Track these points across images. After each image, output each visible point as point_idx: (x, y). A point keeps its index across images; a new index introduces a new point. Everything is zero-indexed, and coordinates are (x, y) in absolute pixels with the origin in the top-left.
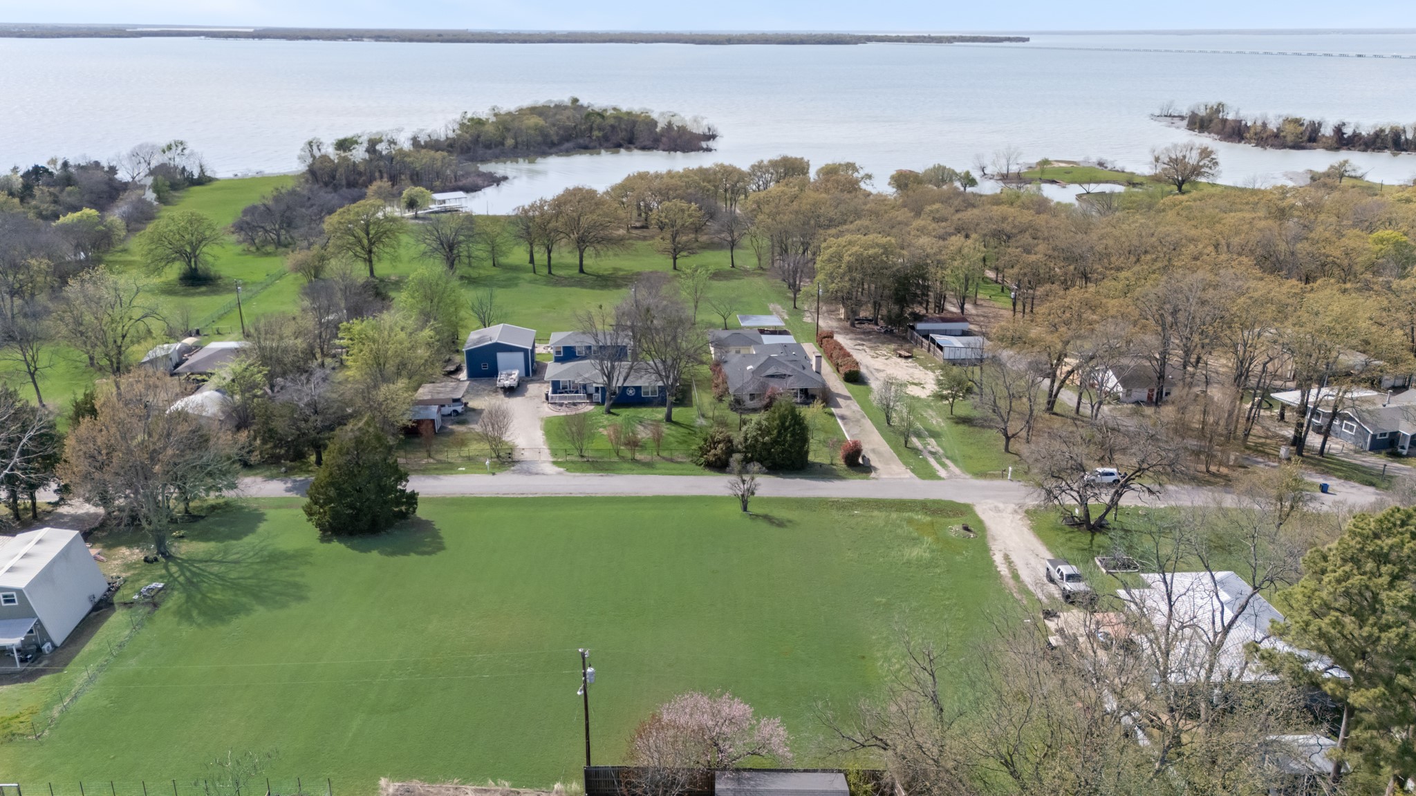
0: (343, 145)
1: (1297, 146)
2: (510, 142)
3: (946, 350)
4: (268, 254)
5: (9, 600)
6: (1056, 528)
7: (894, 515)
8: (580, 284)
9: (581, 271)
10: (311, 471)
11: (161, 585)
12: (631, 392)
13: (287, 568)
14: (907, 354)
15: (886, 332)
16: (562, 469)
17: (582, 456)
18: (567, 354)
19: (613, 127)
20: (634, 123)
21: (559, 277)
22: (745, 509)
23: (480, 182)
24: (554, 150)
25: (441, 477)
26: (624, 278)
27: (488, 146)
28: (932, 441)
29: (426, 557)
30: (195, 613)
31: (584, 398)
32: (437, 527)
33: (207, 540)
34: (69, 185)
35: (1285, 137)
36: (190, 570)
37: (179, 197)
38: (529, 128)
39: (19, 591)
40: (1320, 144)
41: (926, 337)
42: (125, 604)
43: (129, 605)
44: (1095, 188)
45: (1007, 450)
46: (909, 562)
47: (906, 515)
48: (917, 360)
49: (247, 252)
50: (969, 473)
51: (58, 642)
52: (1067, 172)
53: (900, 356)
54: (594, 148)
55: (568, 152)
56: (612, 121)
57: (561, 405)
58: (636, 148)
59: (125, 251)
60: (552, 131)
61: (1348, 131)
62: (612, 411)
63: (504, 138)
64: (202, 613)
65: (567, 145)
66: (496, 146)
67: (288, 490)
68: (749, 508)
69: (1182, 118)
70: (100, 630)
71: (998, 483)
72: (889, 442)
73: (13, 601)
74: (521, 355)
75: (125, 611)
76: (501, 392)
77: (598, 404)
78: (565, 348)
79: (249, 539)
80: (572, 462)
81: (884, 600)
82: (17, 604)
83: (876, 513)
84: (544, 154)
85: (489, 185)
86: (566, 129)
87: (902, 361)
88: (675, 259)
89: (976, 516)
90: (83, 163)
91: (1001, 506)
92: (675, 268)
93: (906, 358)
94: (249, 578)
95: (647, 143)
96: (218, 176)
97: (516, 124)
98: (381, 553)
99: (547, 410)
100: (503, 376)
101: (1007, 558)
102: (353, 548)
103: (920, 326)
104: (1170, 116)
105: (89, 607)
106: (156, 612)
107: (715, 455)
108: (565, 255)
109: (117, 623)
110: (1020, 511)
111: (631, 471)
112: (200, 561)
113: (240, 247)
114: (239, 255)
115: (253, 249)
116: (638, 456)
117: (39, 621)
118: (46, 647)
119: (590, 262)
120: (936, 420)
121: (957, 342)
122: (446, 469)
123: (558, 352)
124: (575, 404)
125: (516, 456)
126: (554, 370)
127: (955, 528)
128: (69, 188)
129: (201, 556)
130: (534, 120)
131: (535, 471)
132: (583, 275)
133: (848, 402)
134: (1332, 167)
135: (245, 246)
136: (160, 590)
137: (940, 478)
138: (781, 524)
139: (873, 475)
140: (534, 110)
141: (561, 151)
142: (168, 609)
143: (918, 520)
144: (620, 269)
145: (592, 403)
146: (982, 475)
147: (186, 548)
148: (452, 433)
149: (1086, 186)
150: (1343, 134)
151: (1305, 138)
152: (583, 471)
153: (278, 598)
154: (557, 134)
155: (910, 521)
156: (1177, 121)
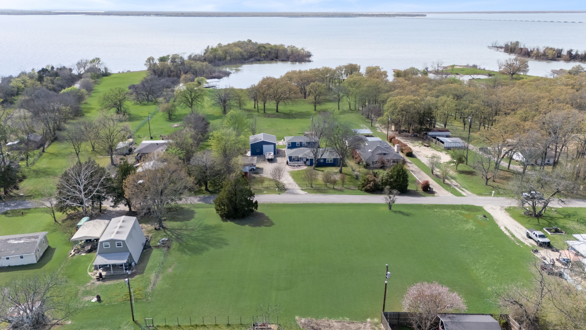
0: (162, 59)
1: (553, 59)
2: (228, 58)
3: (445, 143)
4: (145, 105)
5: (119, 245)
6: (522, 216)
7: (453, 211)
8: (278, 117)
9: (277, 111)
10: (204, 193)
11: (167, 239)
12: (322, 161)
13: (214, 232)
14: (428, 145)
15: (414, 136)
16: (306, 192)
17: (312, 187)
18: (293, 145)
19: (269, 52)
20: (278, 50)
21: (269, 114)
22: (390, 209)
23: (221, 75)
24: (246, 61)
25: (259, 195)
26: (296, 114)
27: (220, 60)
28: (453, 180)
29: (268, 228)
30: (186, 250)
31: (302, 163)
32: (266, 215)
33: (176, 221)
34: (57, 76)
35: (548, 55)
36: (175, 233)
37: (99, 81)
38: (236, 52)
39: (123, 241)
40: (563, 59)
41: (435, 138)
42: (156, 247)
43: (157, 247)
44: (476, 77)
45: (486, 184)
46: (467, 230)
47: (457, 211)
48: (432, 147)
49: (136, 104)
50: (475, 194)
51: (136, 262)
52: (462, 70)
53: (425, 146)
54: (262, 60)
55: (252, 63)
56: (269, 50)
57: (294, 166)
58: (279, 60)
59: (86, 103)
60: (245, 54)
61: (574, 53)
62: (316, 168)
63: (226, 57)
64: (189, 250)
65: (251, 59)
66: (223, 60)
67: (199, 201)
68: (392, 209)
69: (501, 48)
70: (151, 257)
71: (489, 198)
72: (436, 181)
73: (121, 245)
74: (272, 146)
75: (157, 249)
76: (267, 161)
77: (308, 165)
78: (292, 143)
79: (192, 221)
80: (309, 189)
81: (465, 246)
82: (122, 246)
83: (445, 210)
84: (243, 63)
85: (224, 76)
86: (251, 52)
87: (426, 148)
88: (315, 106)
89: (485, 211)
90: (59, 67)
91: (494, 207)
92: (315, 110)
93: (428, 146)
94: (201, 236)
95: (285, 59)
96: (112, 72)
97: (231, 51)
98: (250, 226)
99: (289, 168)
100: (268, 155)
101: (506, 228)
102: (238, 224)
103: (430, 133)
104: (496, 47)
105: (142, 248)
106: (170, 250)
107: (370, 187)
108: (271, 105)
109: (156, 255)
110: (503, 209)
111: (334, 193)
112: (178, 229)
113: (133, 102)
114: (134, 105)
115: (139, 102)
116: (335, 187)
117: (130, 254)
118: (133, 264)
119: (281, 108)
120: (452, 173)
121: (448, 140)
122: (259, 192)
123: (289, 145)
124: (299, 166)
125: (286, 187)
126: (289, 152)
127: (480, 216)
128: (57, 78)
129: (177, 228)
130: (238, 49)
131: (295, 193)
132: (278, 113)
133: (412, 165)
134: (573, 68)
135: (135, 101)
136: (167, 241)
137: (464, 196)
138: (407, 215)
139: (436, 195)
140: (236, 45)
141: (249, 62)
142: (174, 249)
143: (463, 213)
144: (292, 111)
145: (306, 165)
146: (480, 194)
147: (168, 224)
148: (254, 178)
149: (472, 76)
150: (572, 54)
151: (556, 56)
152: (315, 193)
153: (217, 244)
154: (247, 55)
155: (460, 213)
156: (500, 50)
